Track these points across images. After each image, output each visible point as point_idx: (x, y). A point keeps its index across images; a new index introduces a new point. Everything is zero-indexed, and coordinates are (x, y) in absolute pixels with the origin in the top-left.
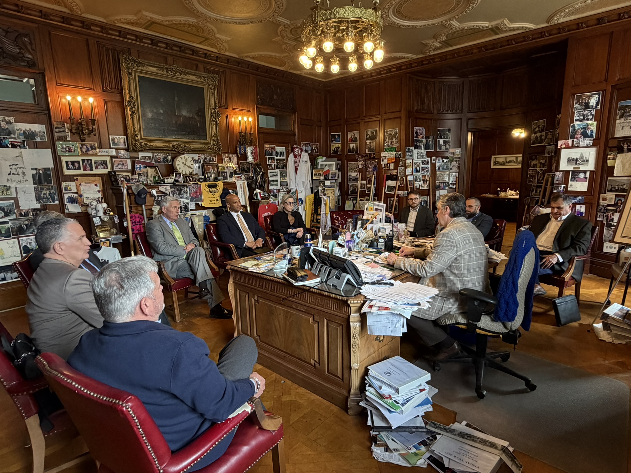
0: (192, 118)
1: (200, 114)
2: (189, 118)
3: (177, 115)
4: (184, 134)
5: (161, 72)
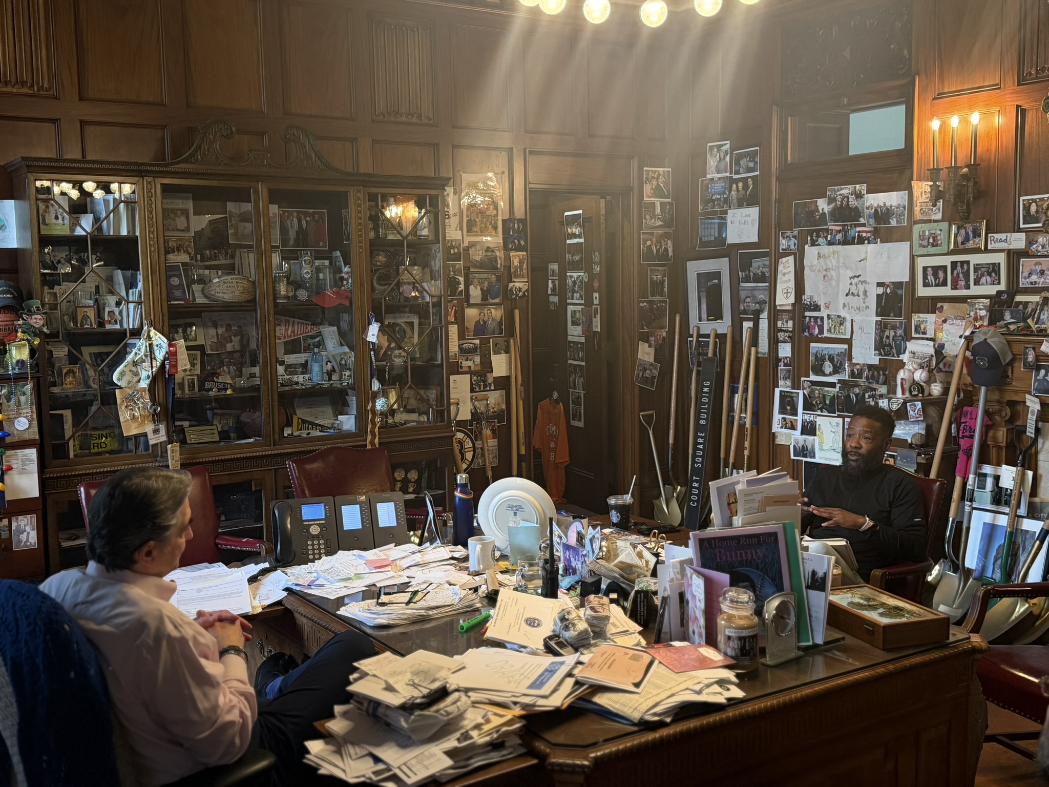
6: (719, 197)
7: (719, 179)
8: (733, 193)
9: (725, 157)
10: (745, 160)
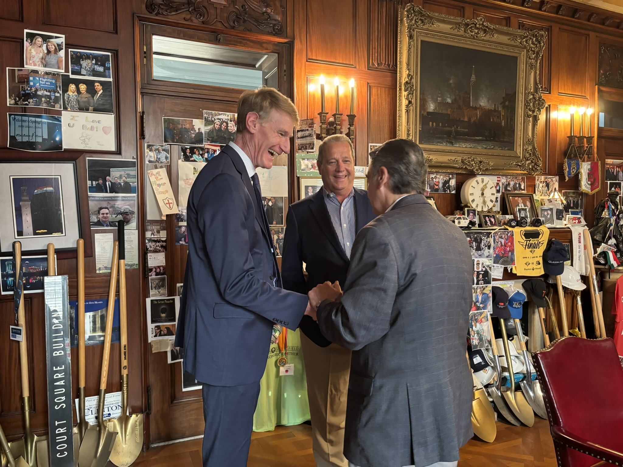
0: (495, 111)
1: (507, 103)
2: (490, 111)
3: (472, 107)
4: (479, 140)
5: (456, 32)
6: (48, 94)
7: (47, 73)
8: (70, 93)
9: (56, 52)
10: (89, 61)
